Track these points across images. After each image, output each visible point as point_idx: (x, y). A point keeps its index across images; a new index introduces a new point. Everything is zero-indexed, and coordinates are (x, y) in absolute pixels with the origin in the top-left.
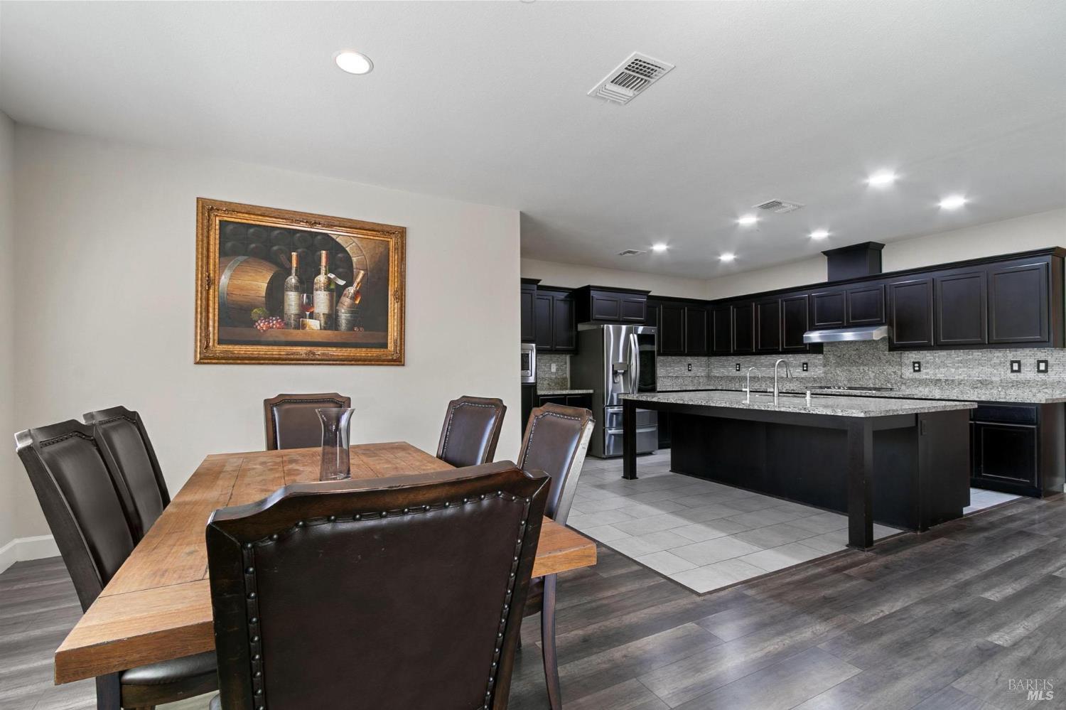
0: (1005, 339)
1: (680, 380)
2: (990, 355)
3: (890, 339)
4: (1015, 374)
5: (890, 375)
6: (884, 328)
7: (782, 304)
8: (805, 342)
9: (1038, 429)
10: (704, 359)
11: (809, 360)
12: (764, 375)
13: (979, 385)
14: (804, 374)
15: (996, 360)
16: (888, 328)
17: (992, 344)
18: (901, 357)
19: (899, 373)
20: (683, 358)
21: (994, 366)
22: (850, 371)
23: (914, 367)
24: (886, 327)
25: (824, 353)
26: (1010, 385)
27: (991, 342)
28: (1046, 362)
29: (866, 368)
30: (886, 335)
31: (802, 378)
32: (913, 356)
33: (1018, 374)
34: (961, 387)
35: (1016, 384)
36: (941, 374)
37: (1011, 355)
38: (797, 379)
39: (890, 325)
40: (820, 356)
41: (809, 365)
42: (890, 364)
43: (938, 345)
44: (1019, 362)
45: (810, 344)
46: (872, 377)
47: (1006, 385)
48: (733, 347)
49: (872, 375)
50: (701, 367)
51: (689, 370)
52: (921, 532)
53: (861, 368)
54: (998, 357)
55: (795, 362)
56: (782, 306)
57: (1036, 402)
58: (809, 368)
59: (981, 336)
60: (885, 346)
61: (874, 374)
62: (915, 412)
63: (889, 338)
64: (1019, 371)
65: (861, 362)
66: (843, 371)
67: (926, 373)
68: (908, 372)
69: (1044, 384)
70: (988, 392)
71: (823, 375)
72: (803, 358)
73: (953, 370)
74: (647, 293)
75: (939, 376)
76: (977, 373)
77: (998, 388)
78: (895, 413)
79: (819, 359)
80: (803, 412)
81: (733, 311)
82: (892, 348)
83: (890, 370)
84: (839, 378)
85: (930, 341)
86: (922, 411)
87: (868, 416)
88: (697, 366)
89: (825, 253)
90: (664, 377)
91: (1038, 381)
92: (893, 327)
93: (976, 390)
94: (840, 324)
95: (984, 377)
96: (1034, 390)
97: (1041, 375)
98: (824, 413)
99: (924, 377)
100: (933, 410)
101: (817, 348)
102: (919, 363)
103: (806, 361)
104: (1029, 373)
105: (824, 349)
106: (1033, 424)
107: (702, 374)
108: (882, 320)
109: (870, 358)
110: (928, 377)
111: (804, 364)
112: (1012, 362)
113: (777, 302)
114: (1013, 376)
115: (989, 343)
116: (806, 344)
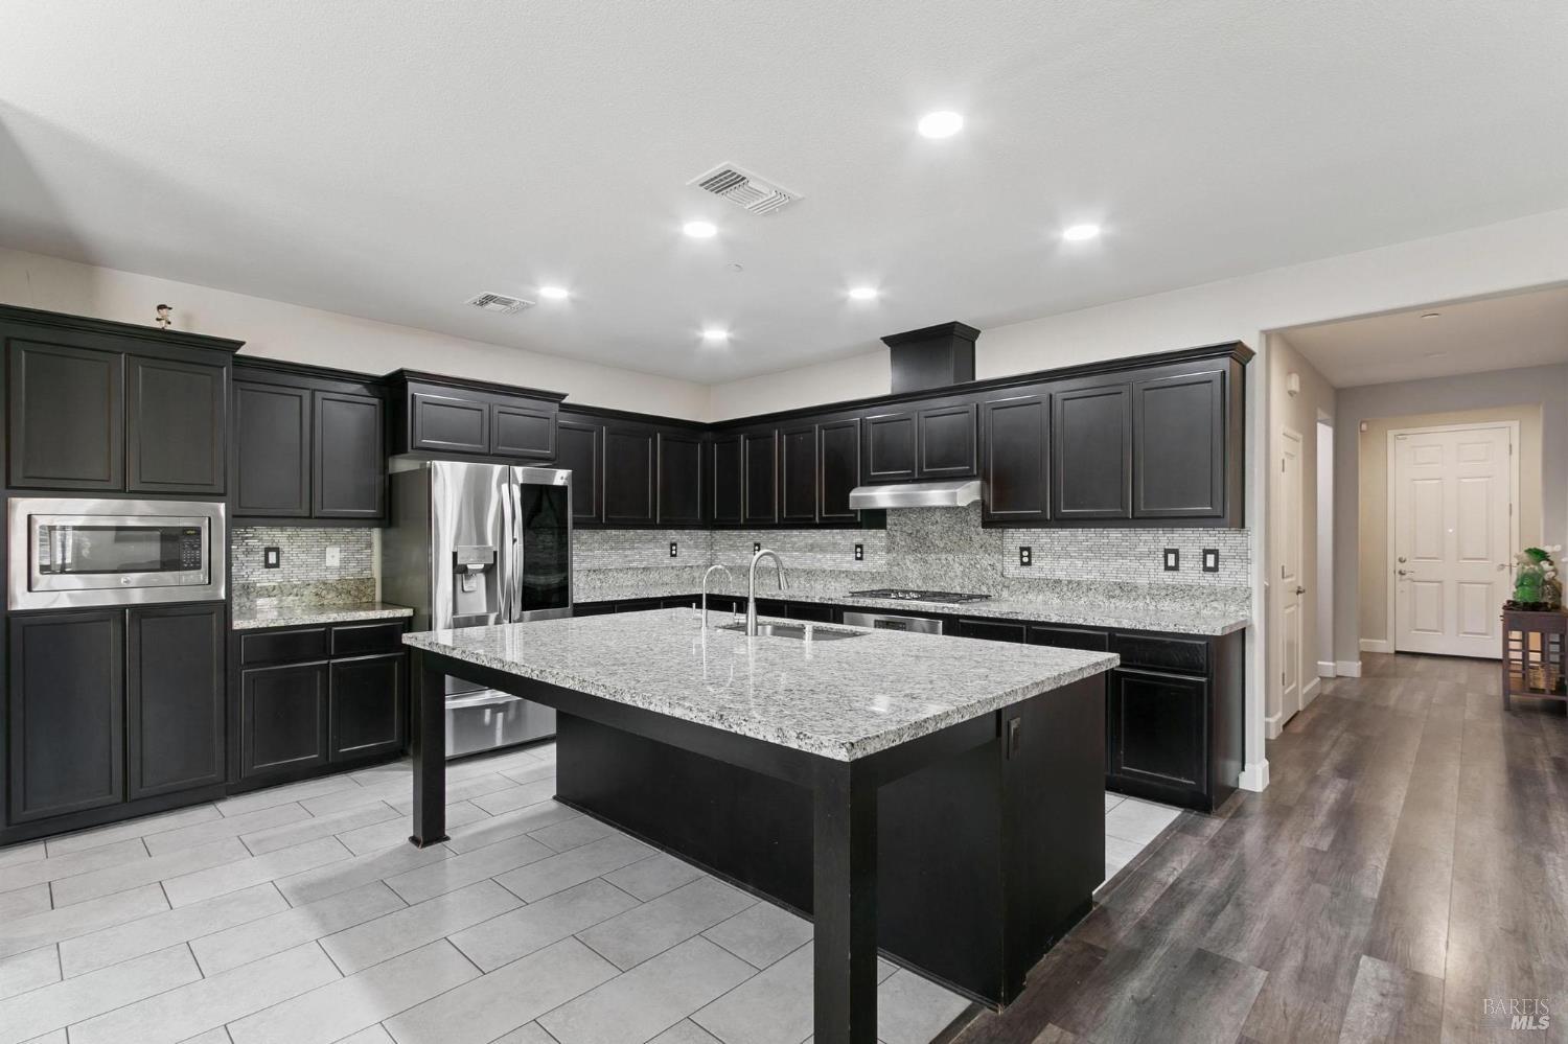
0: (1156, 509)
1: (654, 576)
2: (1135, 539)
3: (983, 505)
4: (1170, 573)
5: (986, 570)
6: (976, 484)
7: (820, 432)
8: (852, 506)
9: (1210, 683)
10: (703, 534)
11: (865, 539)
12: (796, 565)
13: (1117, 592)
14: (858, 566)
15: (1143, 548)
16: (982, 486)
17: (1139, 518)
18: (1001, 538)
19: (999, 566)
20: (659, 533)
21: (1139, 558)
22: (926, 562)
23: (1022, 556)
24: (978, 482)
25: (888, 527)
26: (1163, 593)
27: (1136, 515)
28: (1215, 552)
29: (951, 557)
30: (978, 498)
31: (855, 573)
32: (1018, 537)
33: (1175, 573)
34: (1091, 593)
35: (1172, 592)
36: (1062, 570)
37: (1164, 538)
38: (847, 572)
39: (985, 478)
40: (882, 533)
41: (865, 548)
42: (986, 551)
43: (1056, 520)
44: (1176, 552)
45: (863, 511)
46: (959, 573)
47: (1155, 592)
48: (744, 512)
49: (958, 569)
50: (697, 547)
51: (672, 555)
52: (1006, 1005)
53: (944, 556)
54: (1146, 541)
55: (843, 542)
56: (820, 437)
57: (1207, 633)
58: (864, 555)
59: (1123, 505)
60: (975, 517)
61: (961, 568)
62: (995, 707)
63: (983, 503)
64: (1176, 568)
65: (942, 546)
66: (915, 561)
67: (1042, 567)
68: (1012, 567)
69: (1213, 595)
70: (1129, 606)
71: (885, 568)
72: (855, 536)
73: (1079, 563)
74: (556, 397)
75: (1060, 575)
76: (1114, 570)
77: (1145, 598)
78: (942, 726)
79: (880, 539)
80: (717, 725)
81: (744, 445)
82: (988, 522)
83: (986, 561)
84: (910, 575)
85: (1044, 511)
86: (1011, 701)
87: (859, 755)
88: (689, 547)
89: (887, 340)
90: (617, 570)
91: (1203, 587)
92: (989, 483)
93: (1113, 601)
94: (908, 474)
95: (1124, 578)
96: (1198, 604)
97: (1209, 576)
98: (760, 737)
99: (1037, 575)
100: (1035, 693)
101: (875, 519)
102: (1028, 549)
103: (858, 540)
104: (1191, 572)
105: (889, 521)
106: (1202, 675)
107: (700, 562)
108: (971, 469)
109: (955, 539)
110: (1042, 575)
111: (857, 546)
112: (1167, 552)
113: (812, 431)
114: (1168, 578)
115: (1133, 518)
116: (855, 512)
